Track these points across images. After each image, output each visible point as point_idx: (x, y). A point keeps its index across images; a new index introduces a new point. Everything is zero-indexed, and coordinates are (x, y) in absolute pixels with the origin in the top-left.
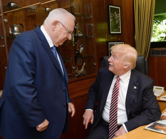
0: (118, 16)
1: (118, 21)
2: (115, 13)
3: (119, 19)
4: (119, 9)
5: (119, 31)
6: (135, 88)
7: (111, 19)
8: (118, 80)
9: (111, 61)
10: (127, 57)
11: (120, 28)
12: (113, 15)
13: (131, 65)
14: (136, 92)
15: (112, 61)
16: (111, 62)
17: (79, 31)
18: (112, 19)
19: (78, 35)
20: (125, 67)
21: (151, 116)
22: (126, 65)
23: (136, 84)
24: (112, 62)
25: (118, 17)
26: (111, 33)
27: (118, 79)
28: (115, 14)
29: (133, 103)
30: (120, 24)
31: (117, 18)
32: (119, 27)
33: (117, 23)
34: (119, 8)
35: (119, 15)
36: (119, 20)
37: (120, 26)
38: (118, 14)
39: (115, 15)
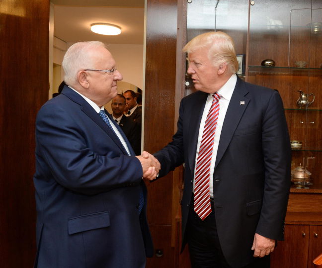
8: (216, 99)
9: (193, 72)
13: (228, 62)
15: (194, 70)
16: (194, 74)
22: (220, 68)
24: (196, 73)
27: (216, 96)
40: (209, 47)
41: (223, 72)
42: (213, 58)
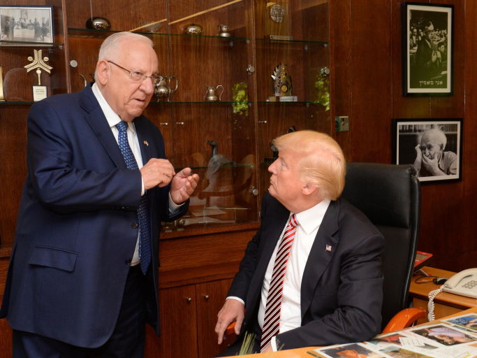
0: (441, 36)
1: (439, 53)
2: (431, 27)
3: (446, 47)
4: (446, 14)
5: (444, 86)
6: (329, 248)
7: (411, 48)
10: (309, 165)
11: (446, 75)
12: (420, 35)
13: (321, 186)
14: (328, 259)
17: (284, 88)
18: (416, 48)
19: (278, 98)
20: (307, 191)
21: (343, 327)
22: (307, 186)
23: (332, 238)
25: (443, 39)
26: (410, 90)
27: (293, 221)
28: (430, 31)
29: (317, 285)
30: (446, 63)
31: (436, 43)
32: (443, 73)
33: (438, 58)
34: (448, 11)
35: (445, 35)
36: (446, 51)
37: (446, 70)
38: (445, 31)
39: (430, 36)
40: (304, 155)
41: (309, 193)
42: (302, 171)
